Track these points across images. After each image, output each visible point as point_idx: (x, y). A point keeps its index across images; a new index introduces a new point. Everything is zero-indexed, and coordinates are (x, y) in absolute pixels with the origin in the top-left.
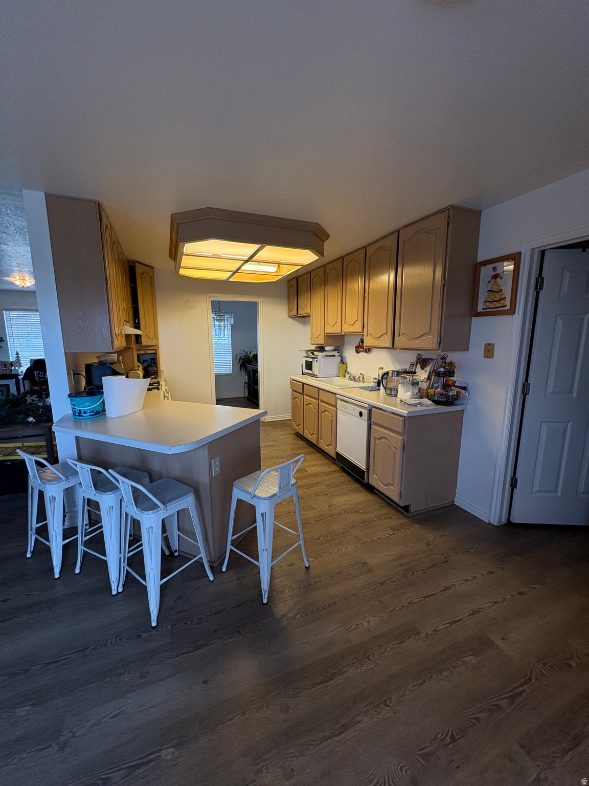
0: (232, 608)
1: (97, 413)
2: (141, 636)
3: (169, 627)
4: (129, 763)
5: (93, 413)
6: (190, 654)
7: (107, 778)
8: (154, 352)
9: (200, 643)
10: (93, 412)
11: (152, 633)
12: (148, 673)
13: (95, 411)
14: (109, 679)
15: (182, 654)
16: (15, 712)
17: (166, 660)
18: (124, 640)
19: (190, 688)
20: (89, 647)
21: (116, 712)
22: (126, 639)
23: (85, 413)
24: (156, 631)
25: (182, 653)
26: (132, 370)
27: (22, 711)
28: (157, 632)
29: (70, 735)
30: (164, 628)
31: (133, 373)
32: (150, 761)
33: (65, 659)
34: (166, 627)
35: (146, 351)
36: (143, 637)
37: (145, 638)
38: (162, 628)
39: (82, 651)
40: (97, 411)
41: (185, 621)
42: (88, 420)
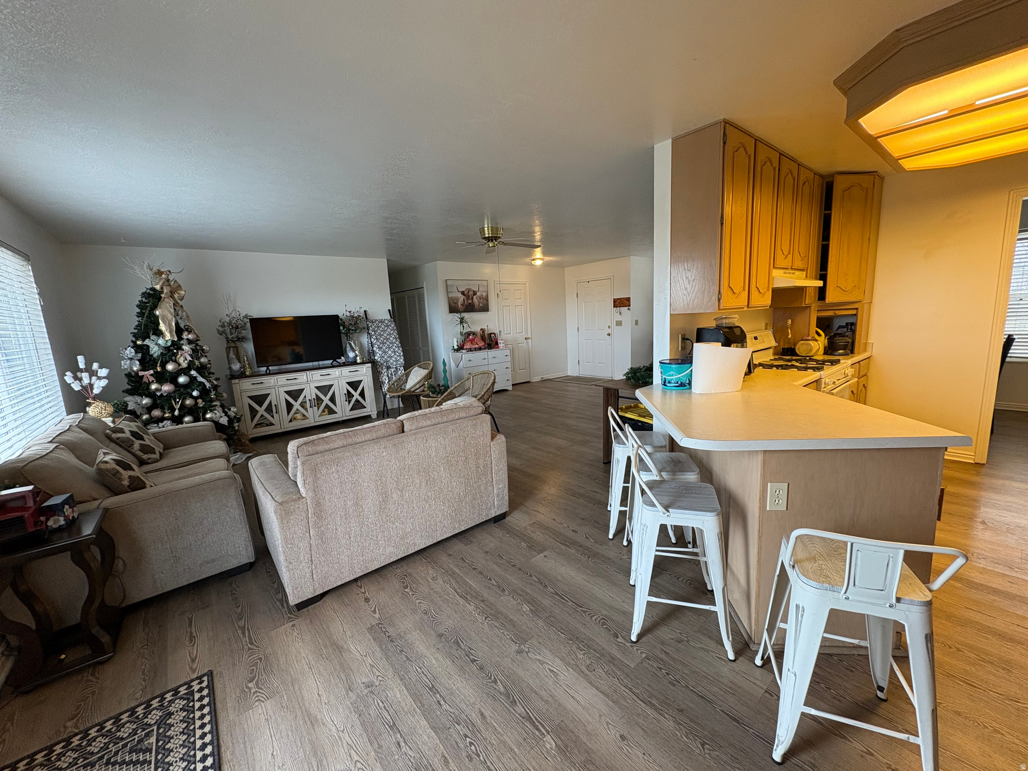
0: (723, 711)
1: (682, 385)
2: (617, 637)
3: (644, 655)
4: (530, 711)
5: (677, 385)
6: (635, 698)
7: (515, 701)
8: (854, 312)
9: (654, 702)
10: (677, 383)
11: (627, 644)
12: (594, 670)
13: (679, 383)
14: (571, 642)
15: (630, 690)
16: (523, 605)
17: (615, 678)
18: (604, 627)
19: (608, 723)
20: (582, 608)
21: (555, 670)
22: (606, 628)
23: (669, 383)
24: (631, 646)
25: (632, 689)
26: (802, 340)
27: (526, 608)
28: (631, 649)
29: (527, 650)
30: (639, 652)
31: (803, 344)
32: (538, 729)
33: (565, 600)
34: (641, 653)
35: (837, 312)
36: (619, 640)
37: (618, 642)
38: (637, 649)
39: (577, 605)
40: (681, 383)
41: (662, 667)
42: (674, 391)
